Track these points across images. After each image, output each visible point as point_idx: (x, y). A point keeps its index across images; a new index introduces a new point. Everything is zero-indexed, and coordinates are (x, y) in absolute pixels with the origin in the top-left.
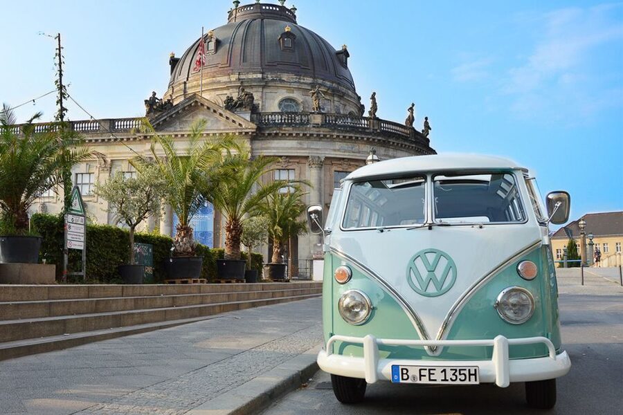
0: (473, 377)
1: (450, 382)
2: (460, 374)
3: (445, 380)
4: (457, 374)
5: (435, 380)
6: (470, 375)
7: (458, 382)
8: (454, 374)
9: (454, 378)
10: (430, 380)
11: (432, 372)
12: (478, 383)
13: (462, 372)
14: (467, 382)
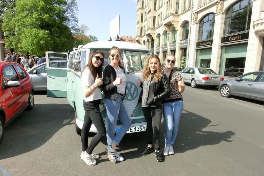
0: (144, 129)
1: (137, 131)
2: (140, 128)
3: (136, 131)
4: (139, 128)
5: (132, 131)
6: (143, 128)
7: (140, 131)
8: (138, 129)
9: (138, 130)
10: (130, 131)
11: (131, 129)
12: (145, 130)
13: (141, 127)
14: (142, 131)
